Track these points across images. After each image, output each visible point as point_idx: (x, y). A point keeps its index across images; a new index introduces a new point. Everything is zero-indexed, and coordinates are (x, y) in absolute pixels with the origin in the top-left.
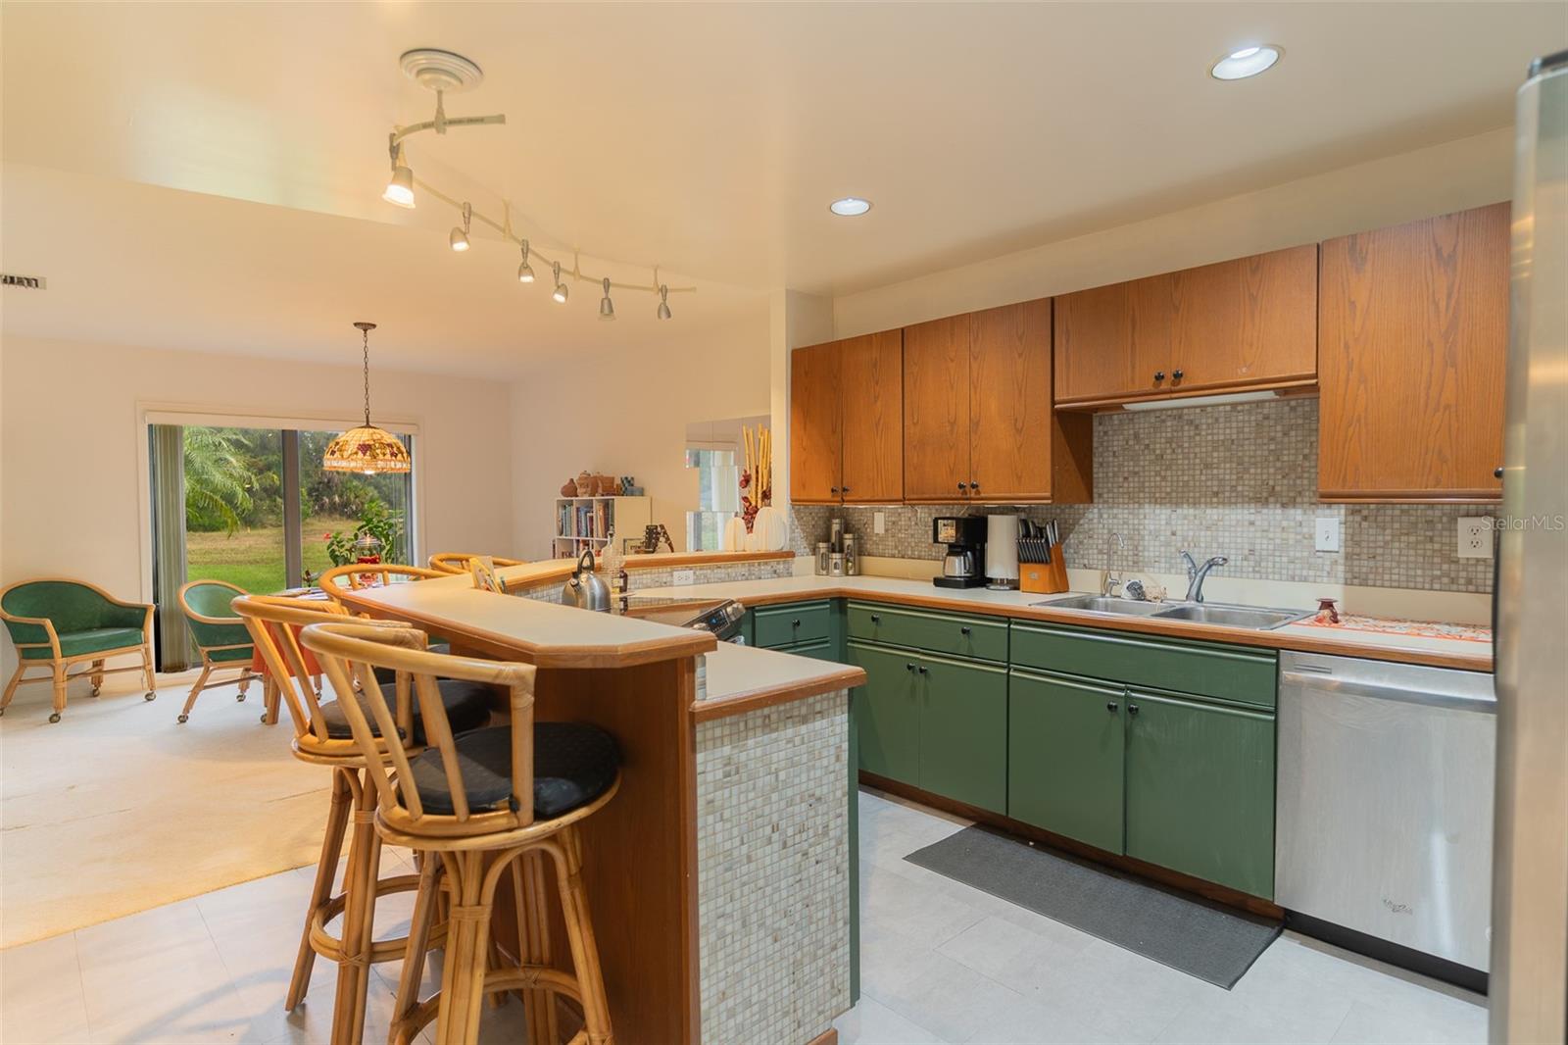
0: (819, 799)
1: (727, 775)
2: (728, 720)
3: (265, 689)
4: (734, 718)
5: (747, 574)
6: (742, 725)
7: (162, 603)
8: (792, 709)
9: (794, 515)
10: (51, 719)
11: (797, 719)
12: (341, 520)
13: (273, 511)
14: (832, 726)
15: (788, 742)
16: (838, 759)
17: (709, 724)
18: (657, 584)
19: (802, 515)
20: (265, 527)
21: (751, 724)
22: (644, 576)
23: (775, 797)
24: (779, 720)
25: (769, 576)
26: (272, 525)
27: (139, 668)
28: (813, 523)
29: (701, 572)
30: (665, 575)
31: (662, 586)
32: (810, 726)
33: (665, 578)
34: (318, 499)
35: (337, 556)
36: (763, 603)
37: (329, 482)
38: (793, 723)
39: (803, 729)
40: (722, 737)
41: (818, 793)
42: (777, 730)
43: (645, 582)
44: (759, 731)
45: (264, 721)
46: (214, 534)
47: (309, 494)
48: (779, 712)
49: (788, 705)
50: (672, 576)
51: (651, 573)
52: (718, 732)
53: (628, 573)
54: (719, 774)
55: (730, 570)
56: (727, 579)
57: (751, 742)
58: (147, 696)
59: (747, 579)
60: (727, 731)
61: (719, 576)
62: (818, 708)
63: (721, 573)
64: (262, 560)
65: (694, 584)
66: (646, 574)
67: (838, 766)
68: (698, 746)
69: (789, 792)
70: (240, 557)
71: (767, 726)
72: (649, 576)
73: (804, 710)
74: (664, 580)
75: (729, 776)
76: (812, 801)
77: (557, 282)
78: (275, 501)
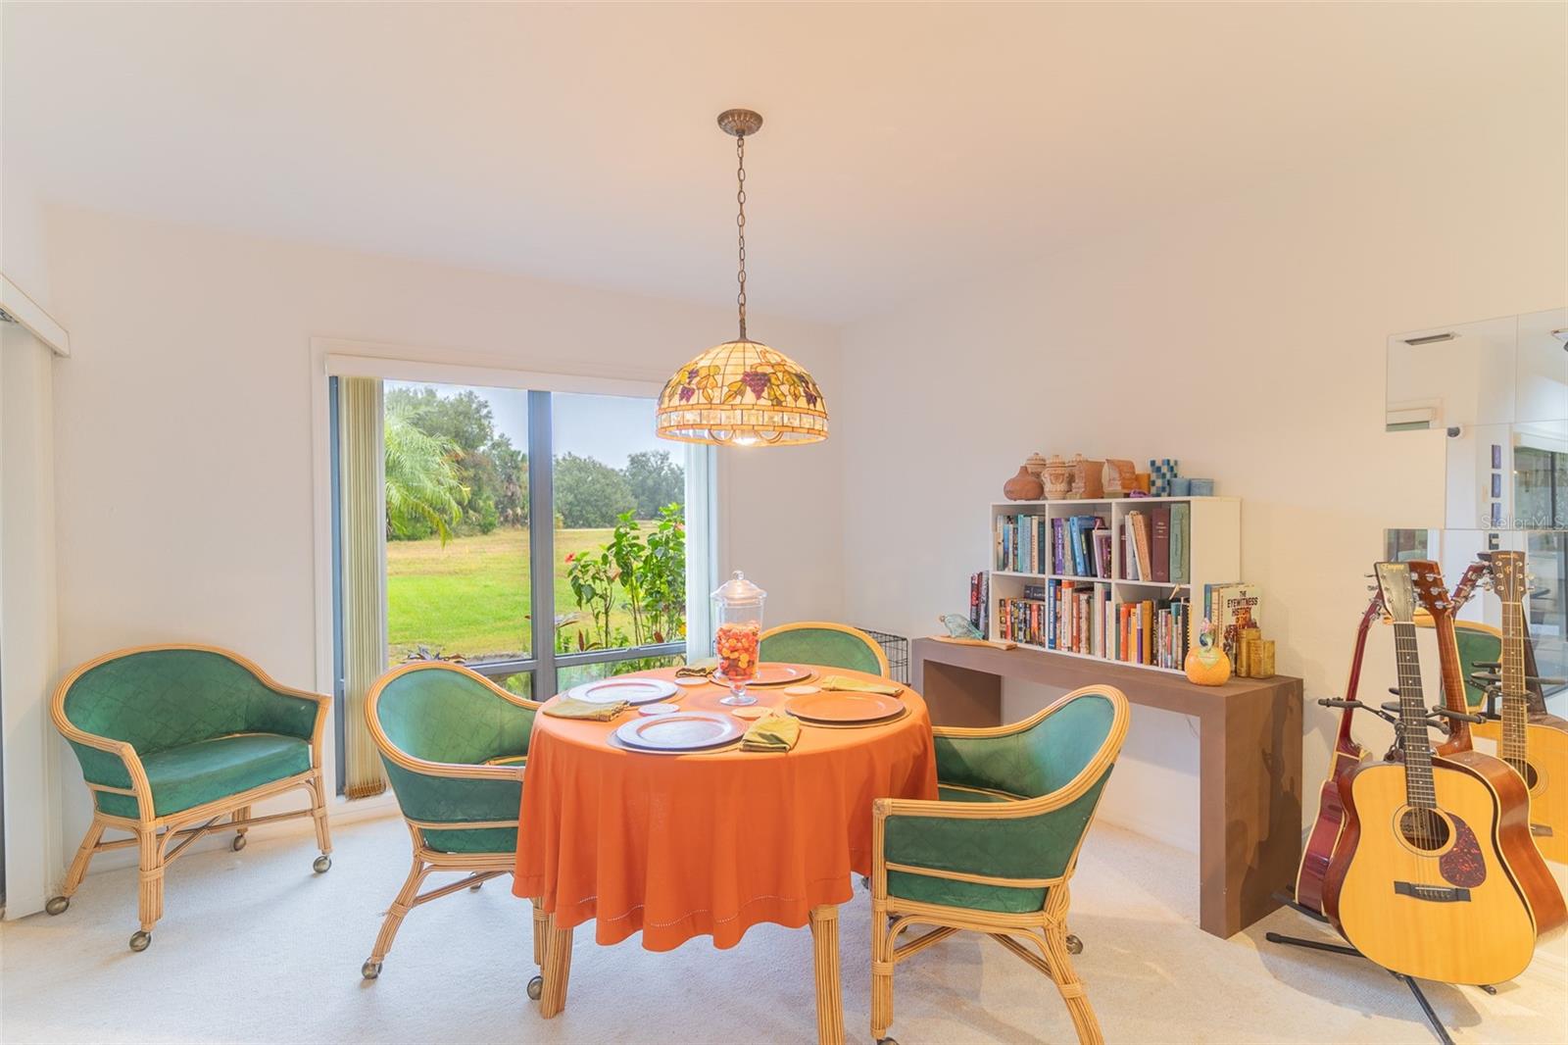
3: (537, 922)
7: (347, 682)
10: (132, 943)
12: (522, 530)
13: (466, 522)
20: (459, 537)
26: (465, 535)
27: (304, 813)
34: (503, 511)
35: (581, 586)
37: (512, 495)
45: (536, 997)
46: (417, 543)
47: (497, 507)
58: (317, 863)
64: (461, 571)
70: (441, 567)
78: (467, 512)
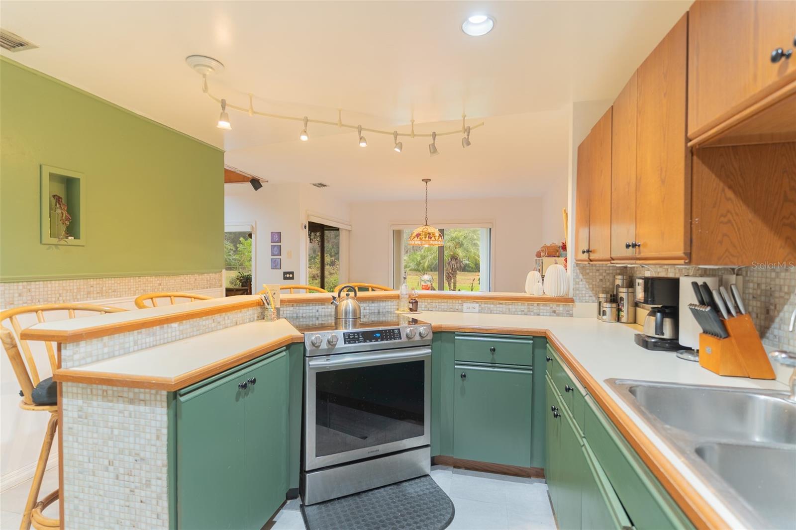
0: (142, 459)
1: (80, 417)
2: (81, 385)
4: (85, 385)
5: (526, 310)
6: (89, 391)
8: (123, 391)
9: (578, 271)
11: (126, 399)
14: (153, 413)
15: (120, 412)
16: (158, 438)
17: (70, 384)
18: (451, 310)
19: (588, 271)
21: (94, 392)
22: (443, 304)
23: (110, 443)
24: (113, 396)
25: (548, 314)
28: (601, 277)
29: (486, 305)
30: (457, 305)
31: (454, 311)
32: (137, 407)
33: (457, 306)
36: (461, 330)
38: (124, 402)
39: (131, 407)
40: (77, 393)
41: (142, 455)
42: (112, 401)
43: (443, 307)
44: (100, 398)
48: (113, 391)
49: (120, 389)
50: (462, 306)
51: (447, 303)
52: (75, 390)
53: (418, 300)
54: (76, 415)
55: (510, 307)
56: (508, 312)
57: (95, 403)
59: (525, 314)
60: (80, 391)
61: (501, 309)
62: (142, 397)
63: (504, 307)
65: (479, 313)
66: (444, 303)
67: (158, 443)
68: (64, 394)
69: (121, 445)
71: (105, 396)
72: (446, 304)
73: (131, 395)
74: (457, 308)
75: (81, 418)
76: (137, 458)
77: (396, 142)
